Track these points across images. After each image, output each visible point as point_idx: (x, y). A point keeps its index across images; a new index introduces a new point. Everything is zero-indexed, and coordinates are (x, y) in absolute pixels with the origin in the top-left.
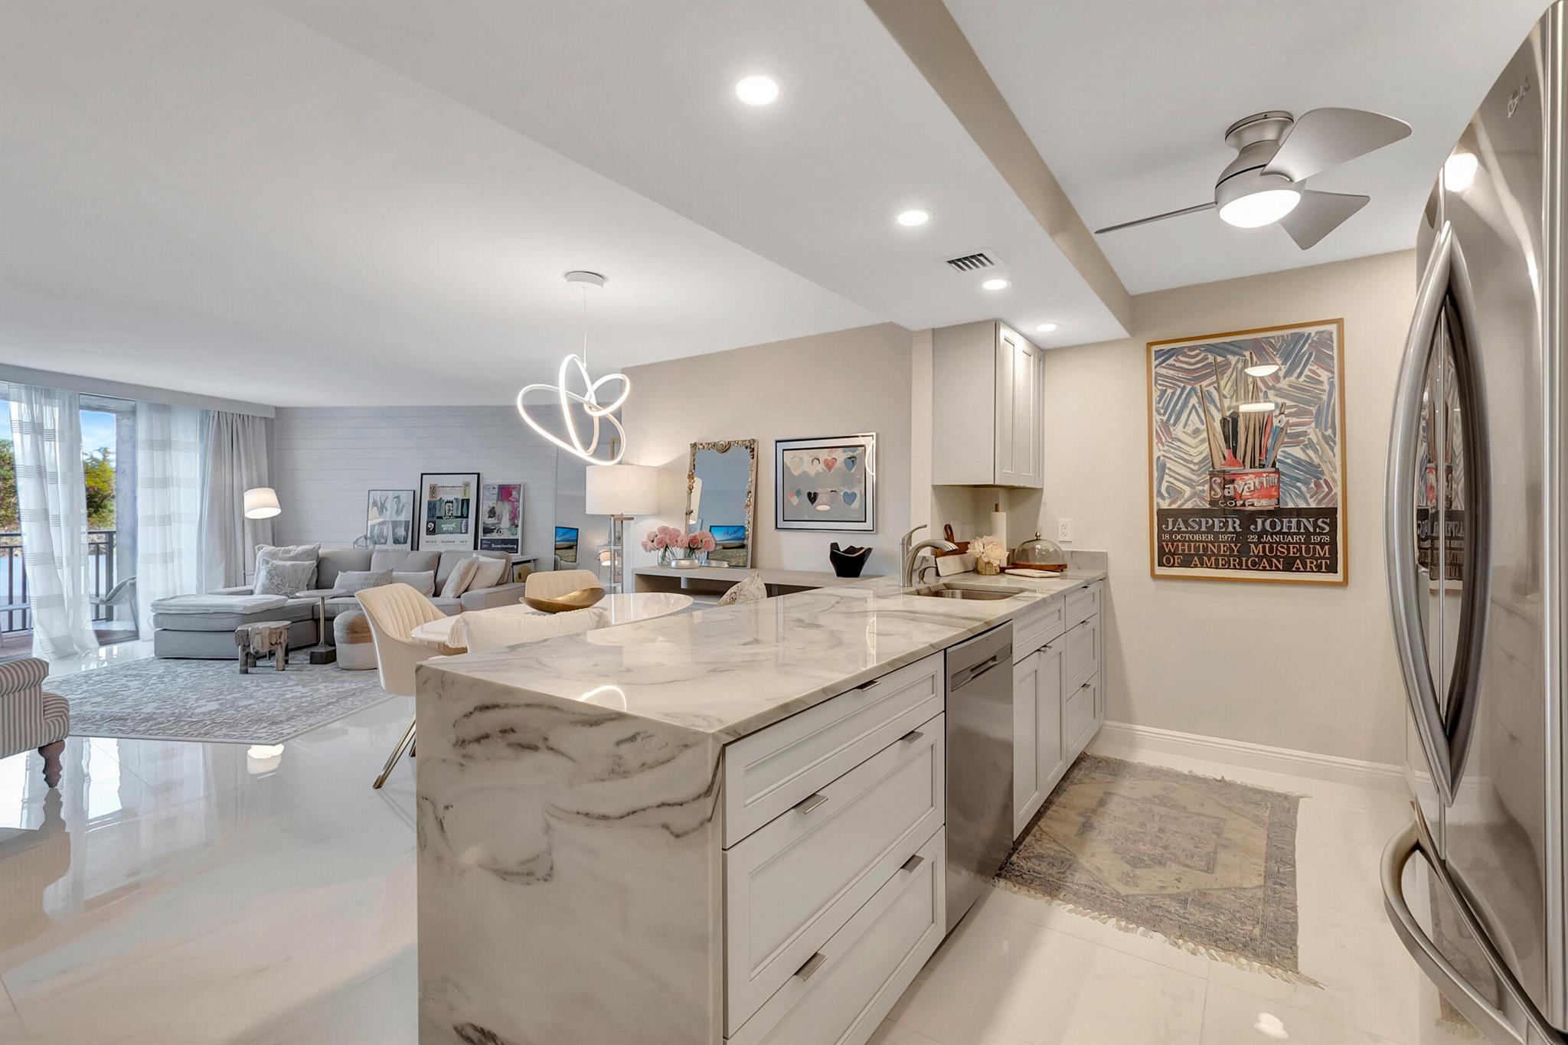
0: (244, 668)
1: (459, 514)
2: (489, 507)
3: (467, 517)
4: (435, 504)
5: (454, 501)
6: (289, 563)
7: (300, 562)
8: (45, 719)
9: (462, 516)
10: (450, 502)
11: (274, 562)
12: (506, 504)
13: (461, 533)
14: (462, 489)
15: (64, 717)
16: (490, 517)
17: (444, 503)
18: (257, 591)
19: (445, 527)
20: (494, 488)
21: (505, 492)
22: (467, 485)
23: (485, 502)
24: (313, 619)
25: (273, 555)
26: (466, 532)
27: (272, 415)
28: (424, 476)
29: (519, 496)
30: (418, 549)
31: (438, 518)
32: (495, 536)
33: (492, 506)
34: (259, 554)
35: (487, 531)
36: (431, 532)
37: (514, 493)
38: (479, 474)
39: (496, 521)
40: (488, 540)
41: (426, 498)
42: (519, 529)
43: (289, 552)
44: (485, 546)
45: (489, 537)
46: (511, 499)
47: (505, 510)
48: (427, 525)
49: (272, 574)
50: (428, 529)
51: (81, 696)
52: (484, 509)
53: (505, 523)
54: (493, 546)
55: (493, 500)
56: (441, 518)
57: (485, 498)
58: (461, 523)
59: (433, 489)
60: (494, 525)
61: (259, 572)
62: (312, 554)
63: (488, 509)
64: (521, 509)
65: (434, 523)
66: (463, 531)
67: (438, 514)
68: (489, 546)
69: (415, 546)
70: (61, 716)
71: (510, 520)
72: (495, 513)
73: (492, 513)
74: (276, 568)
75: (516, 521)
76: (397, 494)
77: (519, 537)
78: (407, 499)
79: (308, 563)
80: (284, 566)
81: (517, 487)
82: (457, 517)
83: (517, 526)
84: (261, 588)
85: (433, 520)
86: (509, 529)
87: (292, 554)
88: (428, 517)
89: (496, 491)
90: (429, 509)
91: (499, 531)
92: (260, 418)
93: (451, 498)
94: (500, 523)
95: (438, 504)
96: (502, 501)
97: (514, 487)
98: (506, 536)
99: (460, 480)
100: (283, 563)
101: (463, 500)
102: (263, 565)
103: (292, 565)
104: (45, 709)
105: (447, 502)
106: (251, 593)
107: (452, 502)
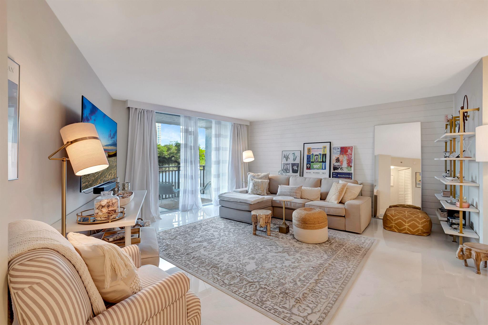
0: (254, 232)
1: (321, 161)
2: (336, 157)
3: (325, 162)
4: (310, 156)
5: (319, 155)
6: (260, 180)
7: (264, 180)
8: (188, 320)
9: (323, 162)
10: (317, 155)
11: (255, 179)
12: (345, 156)
13: (322, 169)
14: (323, 149)
15: (198, 316)
16: (336, 162)
17: (314, 156)
18: (250, 191)
19: (315, 166)
20: (338, 148)
21: (344, 150)
22: (325, 148)
23: (334, 155)
24: (272, 206)
25: (254, 177)
26: (325, 169)
27: (249, 124)
28: (305, 144)
29: (352, 152)
30: (303, 176)
31: (312, 162)
32: (339, 171)
33: (337, 157)
34: (249, 176)
35: (335, 168)
36: (308, 168)
37: (349, 151)
38: (330, 142)
39: (340, 164)
40: (336, 173)
41: (306, 153)
42: (353, 168)
43: (259, 175)
44: (335, 176)
45: (336, 171)
46: (347, 153)
47: (344, 159)
48: (307, 165)
49: (255, 185)
50: (307, 167)
51: (199, 240)
52: (334, 158)
53: (345, 165)
54: (339, 175)
55: (337, 154)
56: (313, 162)
57: (334, 153)
58: (323, 165)
59: (309, 150)
60: (338, 166)
61: (250, 183)
62: (267, 177)
63: (336, 158)
64: (353, 158)
65: (310, 164)
66: (324, 168)
67: (311, 161)
68: (337, 175)
69: (302, 175)
70: (196, 316)
71: (347, 163)
72: (339, 160)
73: (338, 160)
74: (256, 182)
75: (350, 164)
76: (293, 152)
77: (352, 171)
78: (298, 154)
79: (266, 180)
80: (258, 182)
81: (351, 148)
82: (320, 162)
83: (351, 167)
84: (251, 190)
85: (309, 163)
86: (347, 168)
87: (260, 176)
88: (307, 162)
89: (339, 150)
90: (308, 158)
91: (342, 169)
92: (245, 125)
93: (317, 153)
94: (342, 165)
95: (311, 156)
96: (342, 154)
97: (349, 148)
98: (345, 171)
99: (322, 145)
100: (258, 180)
101: (323, 155)
102: (251, 180)
103: (261, 181)
104: (189, 311)
105: (316, 155)
106: (247, 192)
107: (318, 155)
